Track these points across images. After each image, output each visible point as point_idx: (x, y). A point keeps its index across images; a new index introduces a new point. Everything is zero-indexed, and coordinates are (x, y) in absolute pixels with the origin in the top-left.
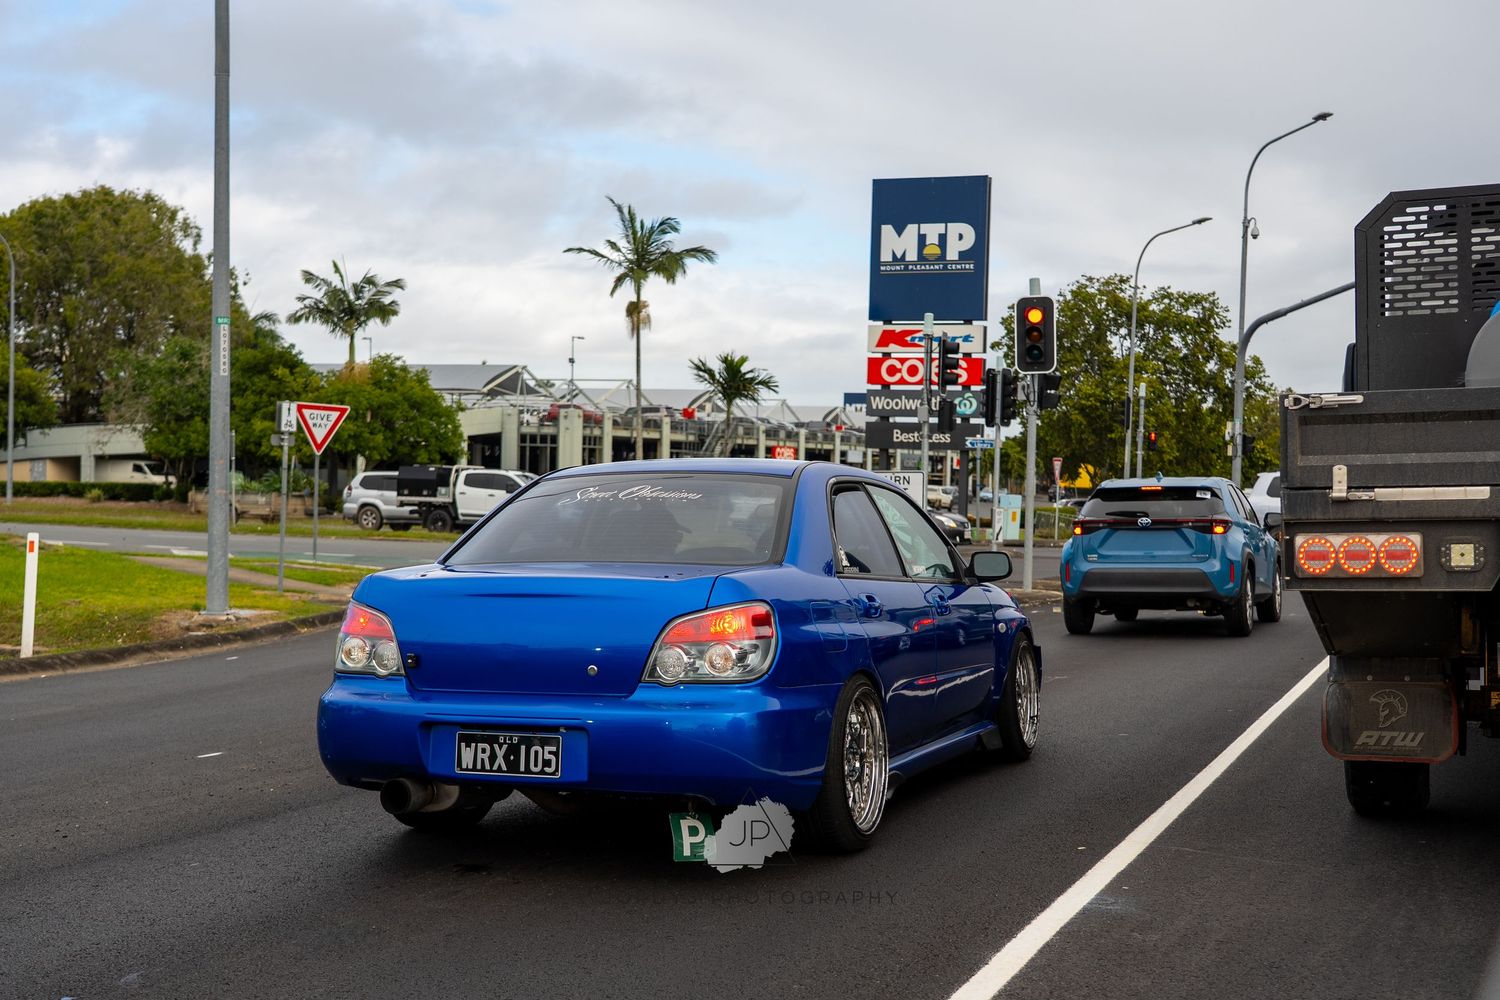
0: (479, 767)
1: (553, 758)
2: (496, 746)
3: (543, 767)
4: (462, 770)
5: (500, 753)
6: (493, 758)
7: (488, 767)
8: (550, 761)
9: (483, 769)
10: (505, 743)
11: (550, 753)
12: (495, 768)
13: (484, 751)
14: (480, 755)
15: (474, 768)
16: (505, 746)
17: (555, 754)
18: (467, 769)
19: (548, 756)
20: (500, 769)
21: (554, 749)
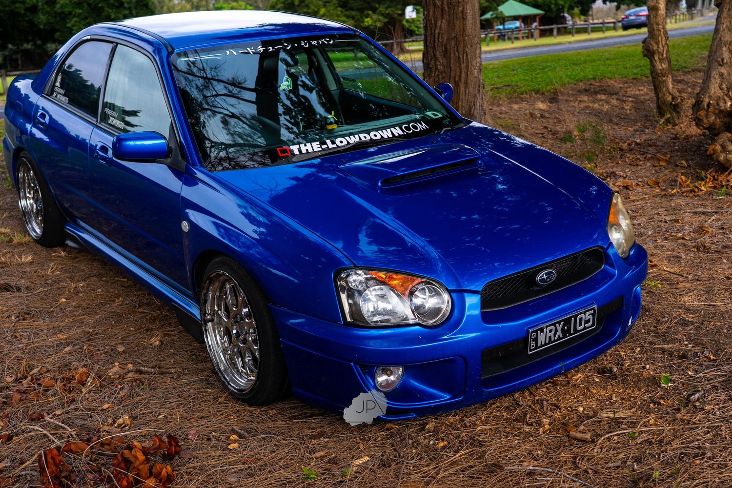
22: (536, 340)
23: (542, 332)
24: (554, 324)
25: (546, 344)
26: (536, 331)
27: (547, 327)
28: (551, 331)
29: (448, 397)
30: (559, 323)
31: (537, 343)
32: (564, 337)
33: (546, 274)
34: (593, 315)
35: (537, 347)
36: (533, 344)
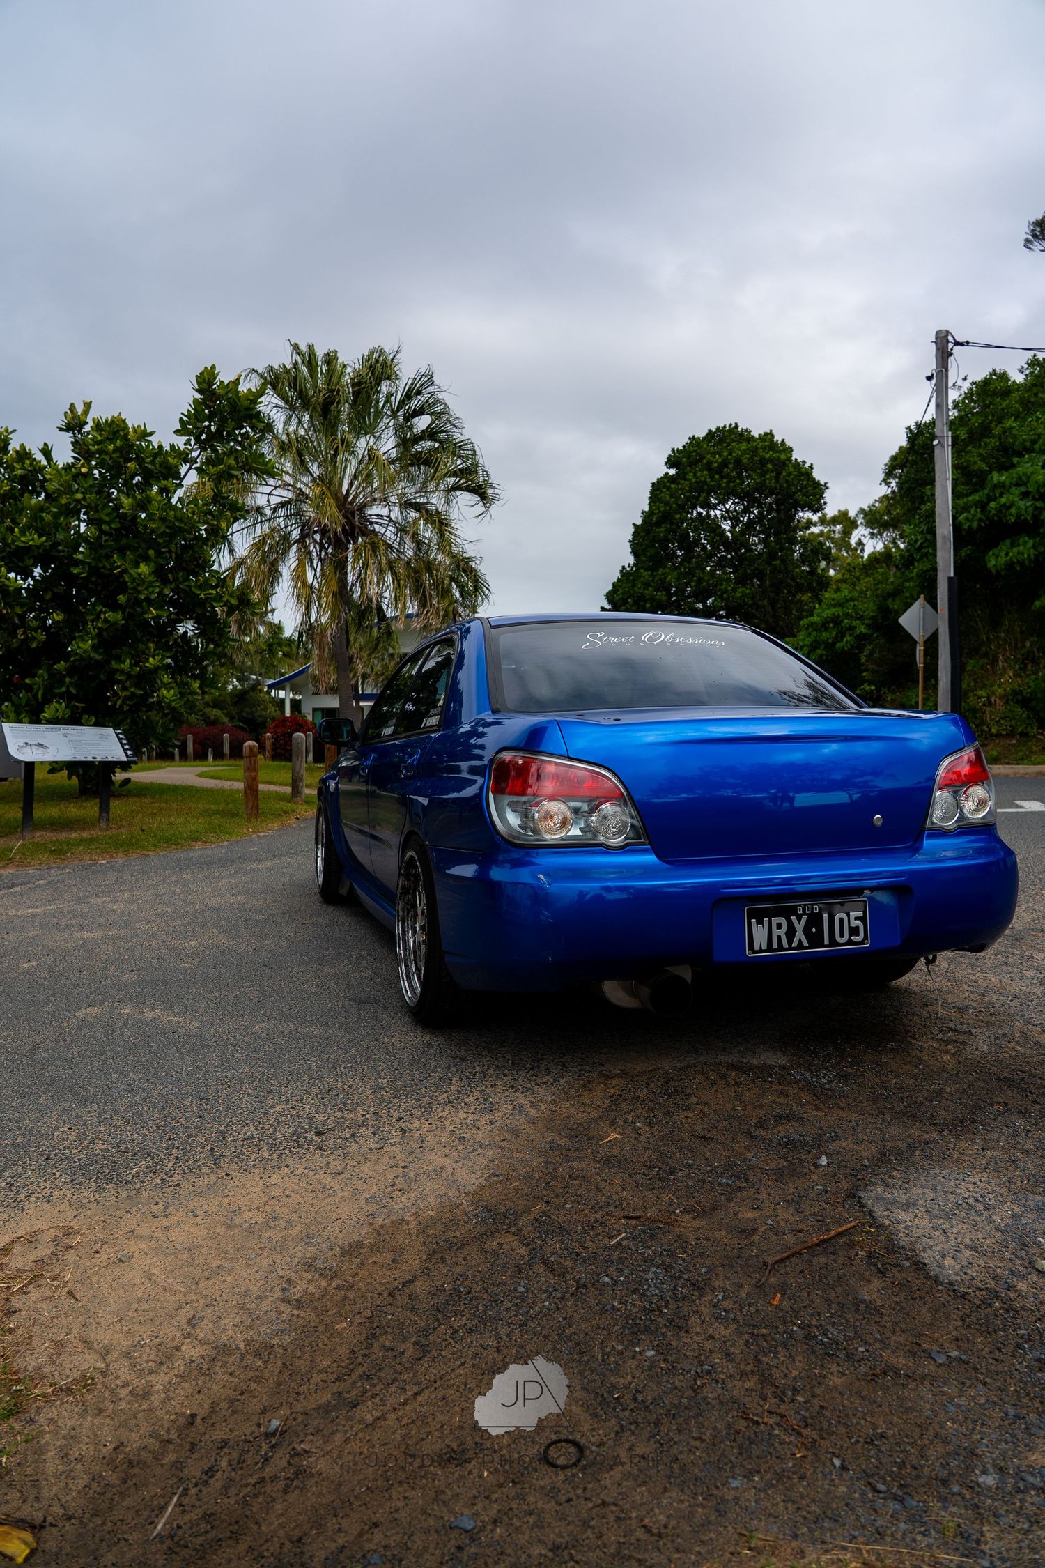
0: (775, 946)
1: (859, 923)
2: (793, 918)
3: (850, 936)
4: (755, 952)
5: (799, 926)
6: (791, 933)
7: (785, 945)
8: (858, 927)
9: (780, 948)
10: (804, 913)
11: (856, 919)
12: (794, 944)
13: (779, 926)
14: (776, 932)
15: (770, 948)
16: (805, 917)
17: (863, 919)
18: (761, 951)
19: (854, 923)
20: (800, 946)
21: (860, 914)
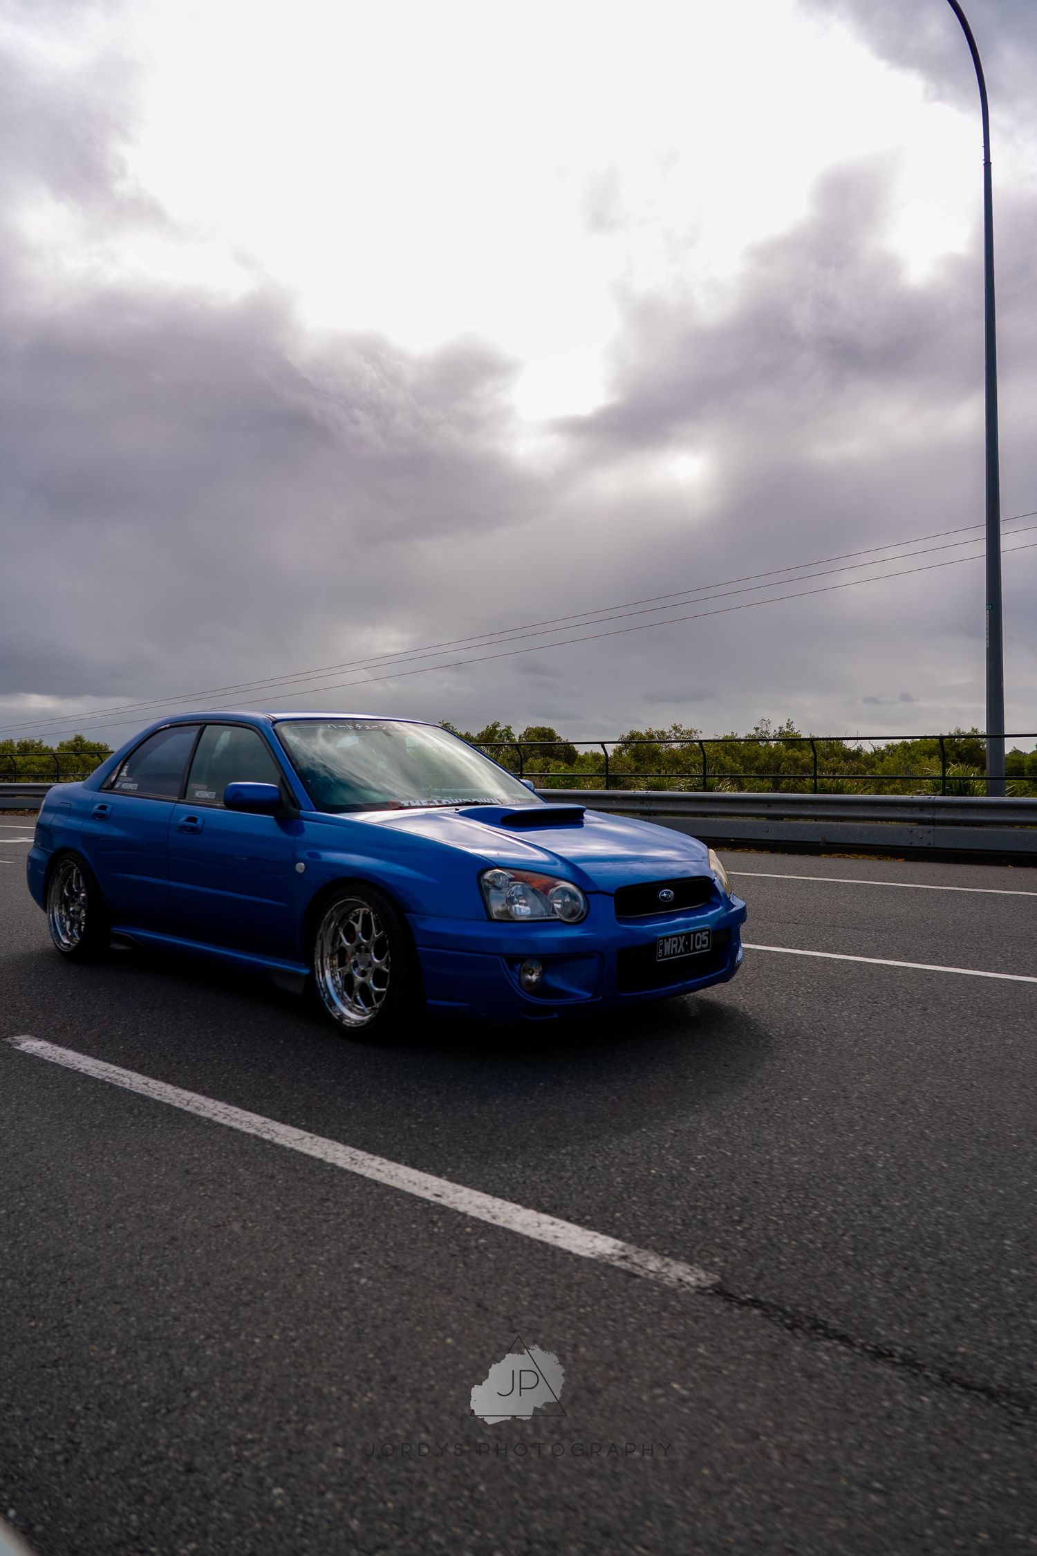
22: (663, 947)
23: (668, 941)
24: (677, 936)
25: (671, 956)
26: (663, 938)
27: (672, 937)
28: (675, 942)
29: (589, 995)
30: (681, 935)
31: (663, 952)
32: (685, 953)
33: (666, 892)
34: (708, 936)
35: (664, 957)
36: (661, 951)
